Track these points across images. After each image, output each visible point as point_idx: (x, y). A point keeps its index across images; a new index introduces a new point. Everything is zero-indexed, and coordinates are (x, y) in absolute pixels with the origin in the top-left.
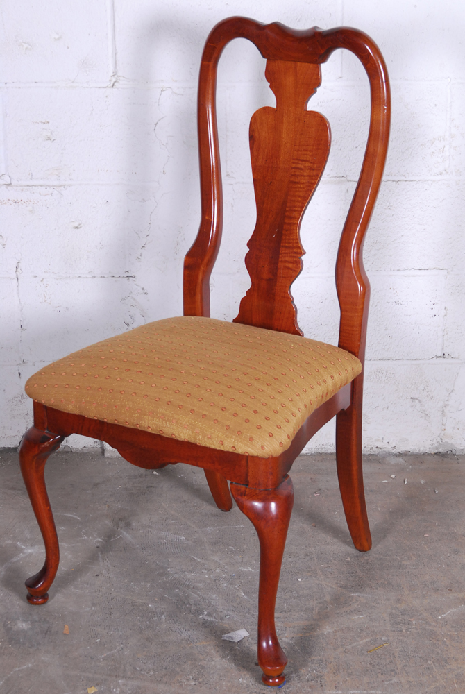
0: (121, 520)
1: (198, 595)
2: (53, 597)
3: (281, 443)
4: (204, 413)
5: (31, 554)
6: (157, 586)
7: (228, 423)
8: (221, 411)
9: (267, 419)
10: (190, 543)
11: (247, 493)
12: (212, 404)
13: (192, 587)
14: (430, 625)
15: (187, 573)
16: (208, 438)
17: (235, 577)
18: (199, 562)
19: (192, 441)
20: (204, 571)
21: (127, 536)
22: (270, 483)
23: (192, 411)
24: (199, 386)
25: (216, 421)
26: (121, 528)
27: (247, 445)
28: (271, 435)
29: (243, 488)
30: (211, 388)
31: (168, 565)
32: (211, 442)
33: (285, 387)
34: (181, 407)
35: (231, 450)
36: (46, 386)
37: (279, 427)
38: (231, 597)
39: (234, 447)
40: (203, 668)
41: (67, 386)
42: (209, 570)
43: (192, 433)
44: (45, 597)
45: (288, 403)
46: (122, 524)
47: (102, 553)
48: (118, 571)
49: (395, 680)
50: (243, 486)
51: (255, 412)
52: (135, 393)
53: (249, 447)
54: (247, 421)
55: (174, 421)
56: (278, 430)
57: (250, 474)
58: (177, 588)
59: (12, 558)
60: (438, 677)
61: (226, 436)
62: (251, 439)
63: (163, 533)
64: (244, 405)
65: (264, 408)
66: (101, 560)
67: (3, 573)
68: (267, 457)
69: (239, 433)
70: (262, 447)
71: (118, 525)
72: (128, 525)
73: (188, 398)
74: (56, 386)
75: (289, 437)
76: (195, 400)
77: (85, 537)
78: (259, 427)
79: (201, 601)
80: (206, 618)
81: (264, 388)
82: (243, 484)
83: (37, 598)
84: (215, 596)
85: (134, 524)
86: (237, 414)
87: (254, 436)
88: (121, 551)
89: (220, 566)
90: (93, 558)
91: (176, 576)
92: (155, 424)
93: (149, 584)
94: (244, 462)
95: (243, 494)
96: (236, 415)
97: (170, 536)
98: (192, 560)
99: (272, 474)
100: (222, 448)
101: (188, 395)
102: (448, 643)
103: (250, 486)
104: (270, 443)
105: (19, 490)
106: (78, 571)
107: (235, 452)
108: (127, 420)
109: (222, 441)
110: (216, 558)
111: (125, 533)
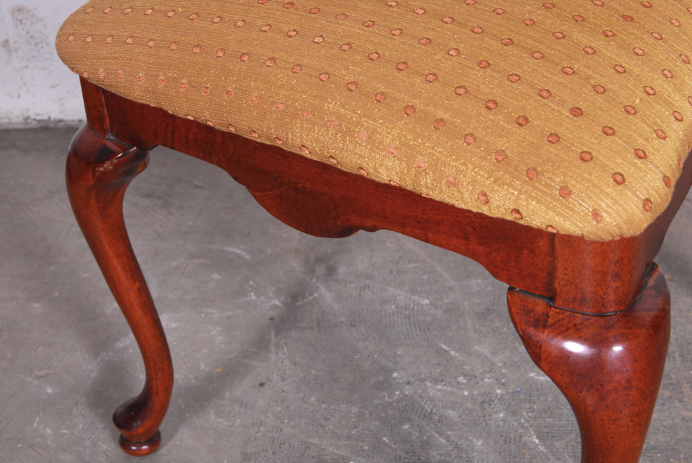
0: (319, 260)
1: (448, 439)
2: (171, 437)
3: (648, 200)
4: (441, 114)
6: (371, 414)
7: (502, 144)
8: (484, 111)
9: (608, 131)
10: (439, 313)
11: (550, 321)
12: (462, 91)
13: (436, 418)
15: (428, 384)
16: (450, 184)
17: (522, 396)
18: (453, 358)
19: (410, 188)
20: (461, 379)
21: (325, 295)
22: (612, 297)
23: (410, 110)
24: (430, 41)
25: (470, 138)
26: (318, 278)
27: (553, 209)
28: (619, 179)
29: (540, 306)
30: (461, 47)
31: (395, 363)
32: (456, 194)
33: (652, 41)
34: (381, 98)
35: (509, 218)
36: (89, 39)
37: (641, 155)
38: (513, 447)
39: (517, 211)
41: (130, 41)
42: (471, 376)
43: (409, 168)
44: (154, 441)
45: (660, 84)
46: (321, 270)
47: (277, 334)
48: (302, 375)
50: (540, 301)
51: (577, 112)
52: (272, 59)
53: (559, 214)
54: (554, 138)
55: (364, 135)
56: (639, 162)
57: (560, 273)
58: (409, 420)
59: (117, 340)
61: (496, 180)
62: (565, 192)
63: (392, 289)
64: (545, 94)
65: (600, 99)
66: (273, 348)
67: (94, 374)
68: (607, 238)
69: (532, 174)
70: (596, 215)
71: (312, 271)
72: (331, 271)
73: (400, 75)
74: (109, 40)
75: (666, 180)
76: (418, 80)
77: (253, 296)
78: (586, 157)
79: (454, 454)
81: (598, 43)
82: (540, 296)
83: (139, 444)
84: (479, 443)
85: (342, 270)
86: (526, 119)
87: (572, 183)
88: (312, 328)
89: (492, 368)
90: (260, 345)
91: (408, 390)
92: (318, 141)
93: (355, 410)
94: (543, 243)
95: (542, 323)
96: (523, 121)
97: (402, 296)
98: (441, 353)
99: (617, 276)
100: (485, 210)
101: (402, 66)
103: (559, 303)
104: (615, 202)
105: (159, 198)
106: (229, 372)
107: (521, 222)
108: (254, 126)
109: (485, 195)
110: (485, 350)
111: (323, 289)
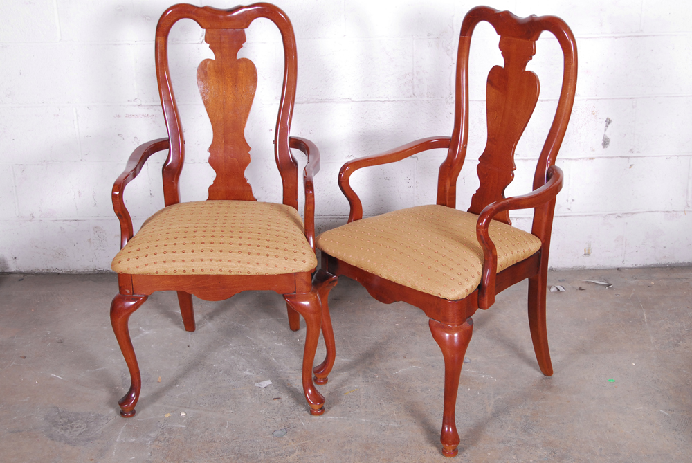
5: (147, 335)
14: (387, 378)
40: (239, 403)
49: (357, 411)
60: (385, 409)
80: (248, 373)
102: (396, 389)
